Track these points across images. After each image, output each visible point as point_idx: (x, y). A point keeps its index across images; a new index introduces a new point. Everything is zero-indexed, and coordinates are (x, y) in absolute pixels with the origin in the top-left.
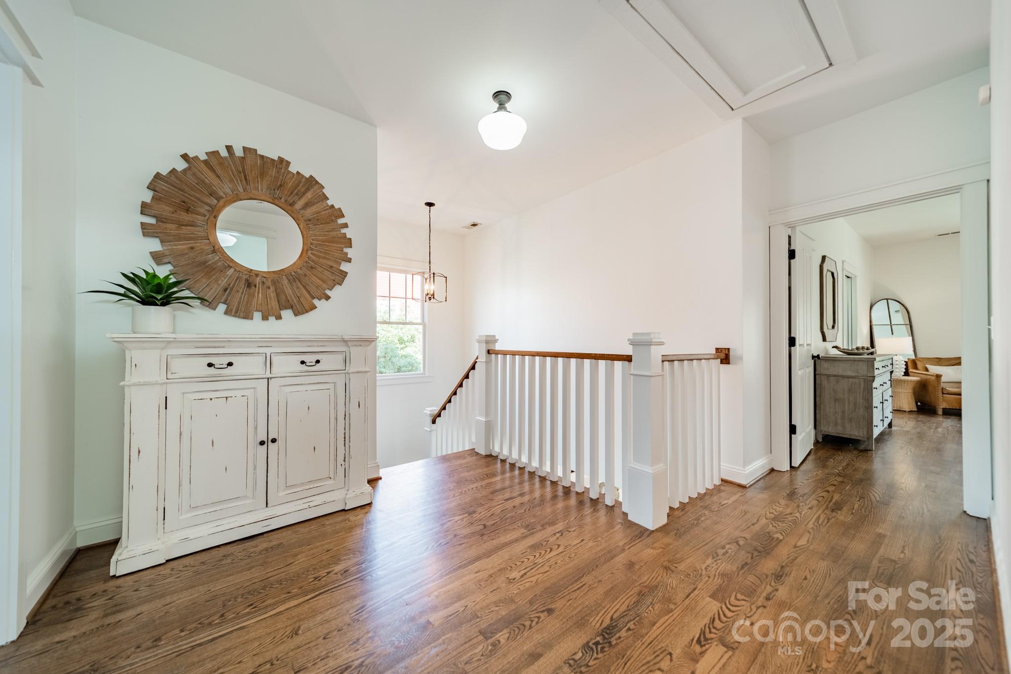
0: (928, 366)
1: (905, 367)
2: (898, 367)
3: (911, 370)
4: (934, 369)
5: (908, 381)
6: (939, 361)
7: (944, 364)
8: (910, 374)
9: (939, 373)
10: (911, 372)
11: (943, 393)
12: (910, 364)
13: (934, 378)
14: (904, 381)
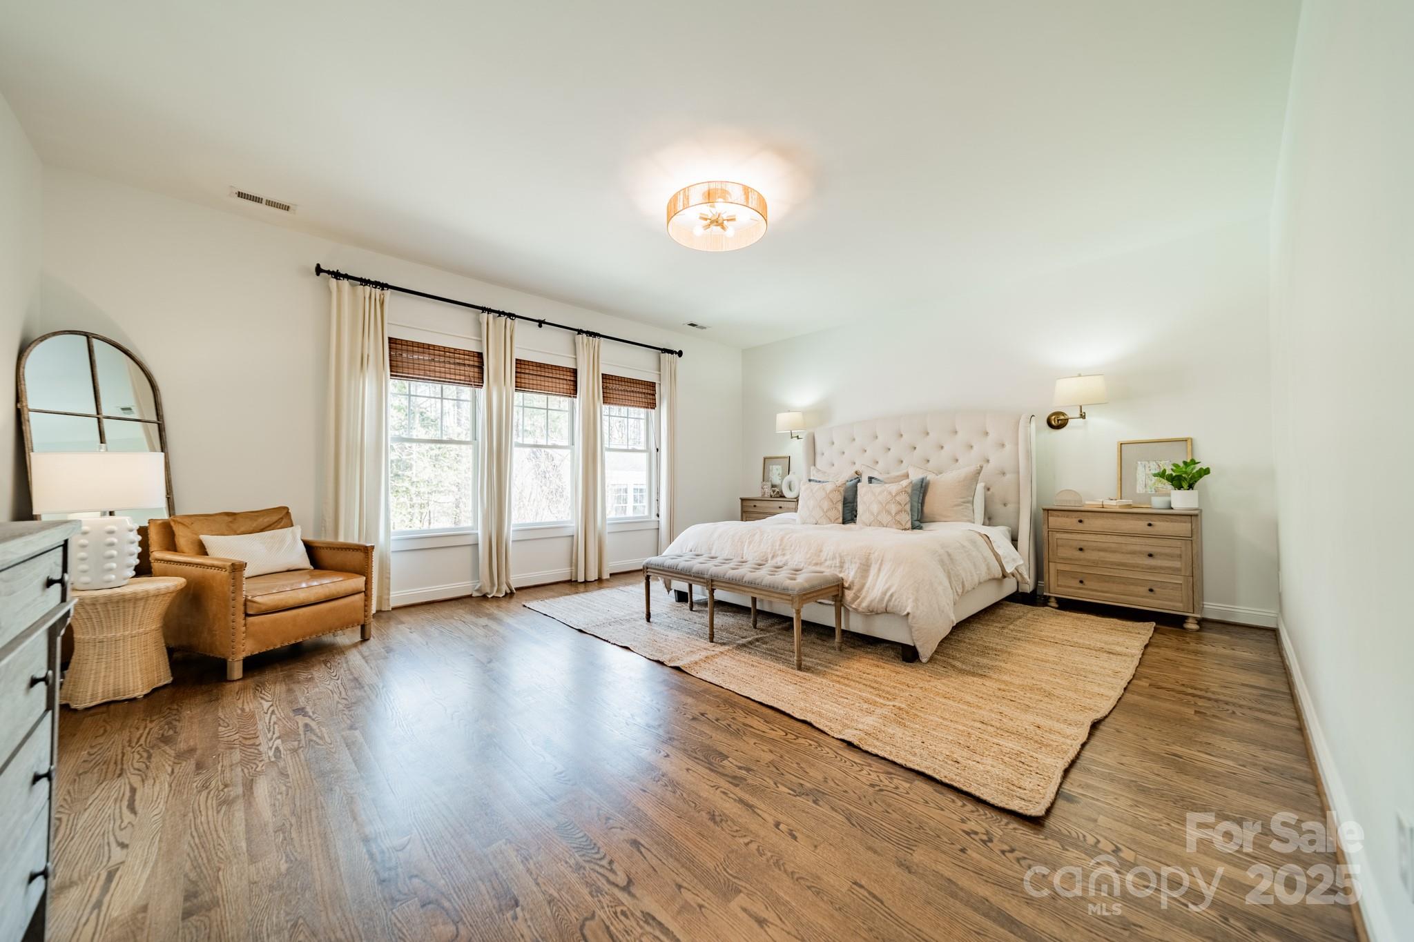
0: (207, 539)
1: (140, 549)
2: (114, 553)
3: (157, 553)
4: (223, 548)
5: (146, 597)
6: (233, 522)
7: (242, 529)
8: (156, 566)
9: (237, 558)
10: (157, 560)
11: (247, 615)
12: (154, 536)
13: (224, 574)
14: (135, 599)
